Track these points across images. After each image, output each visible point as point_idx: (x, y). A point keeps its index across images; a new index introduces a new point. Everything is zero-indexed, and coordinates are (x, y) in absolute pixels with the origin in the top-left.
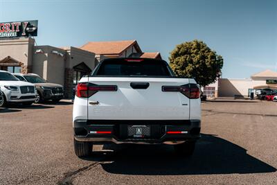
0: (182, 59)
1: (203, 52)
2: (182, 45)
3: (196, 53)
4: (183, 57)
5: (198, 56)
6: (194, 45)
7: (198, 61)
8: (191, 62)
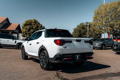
0: (28, 27)
1: (37, 24)
2: (28, 21)
3: (35, 25)
4: (28, 26)
5: (35, 26)
6: (34, 21)
7: (35, 28)
8: (32, 28)
